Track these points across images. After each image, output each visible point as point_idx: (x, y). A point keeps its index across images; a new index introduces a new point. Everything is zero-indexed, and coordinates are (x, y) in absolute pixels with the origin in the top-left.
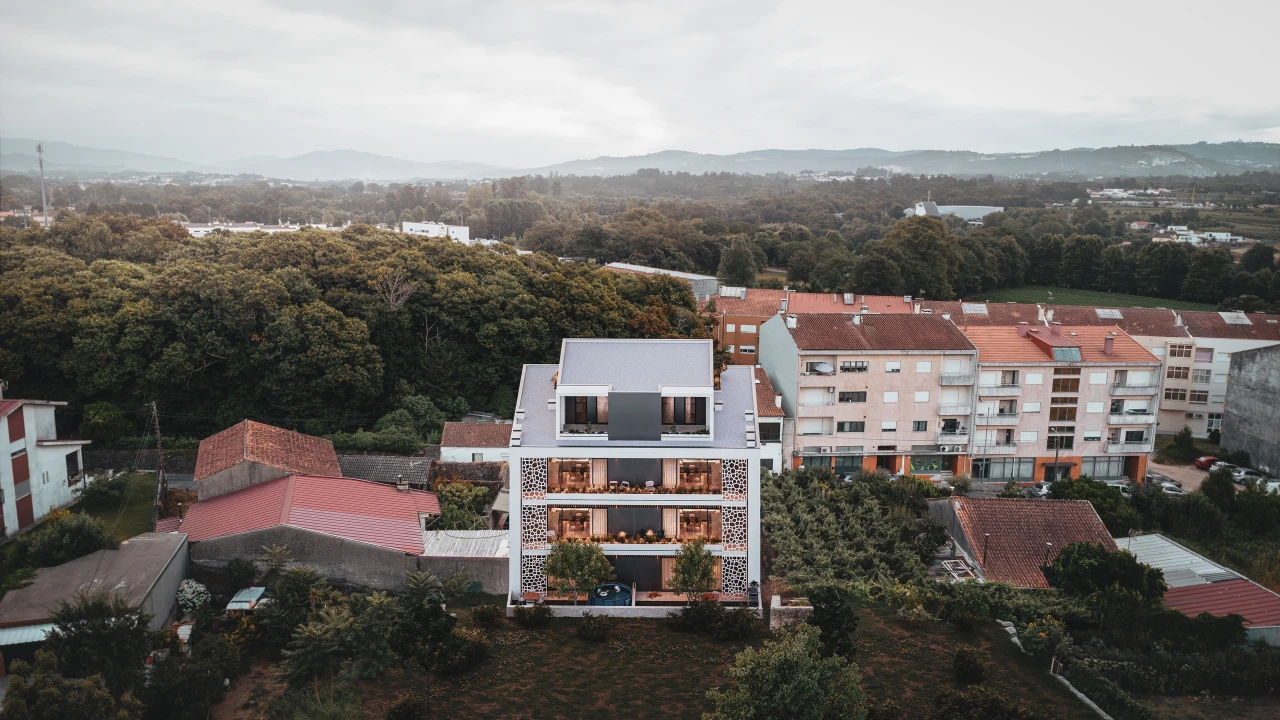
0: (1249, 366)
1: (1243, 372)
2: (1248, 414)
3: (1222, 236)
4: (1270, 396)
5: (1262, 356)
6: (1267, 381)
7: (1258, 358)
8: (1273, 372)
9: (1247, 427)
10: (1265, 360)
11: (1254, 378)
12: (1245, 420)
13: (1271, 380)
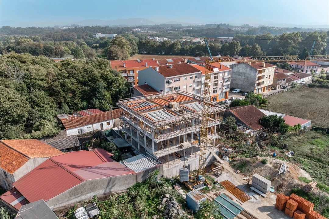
0: (235, 68)
1: (233, 69)
2: (235, 79)
3: (166, 39)
4: (240, 74)
5: (238, 66)
6: (239, 71)
7: (237, 66)
8: (241, 69)
9: (235, 81)
10: (239, 66)
11: (236, 71)
12: (234, 80)
13: (240, 70)
